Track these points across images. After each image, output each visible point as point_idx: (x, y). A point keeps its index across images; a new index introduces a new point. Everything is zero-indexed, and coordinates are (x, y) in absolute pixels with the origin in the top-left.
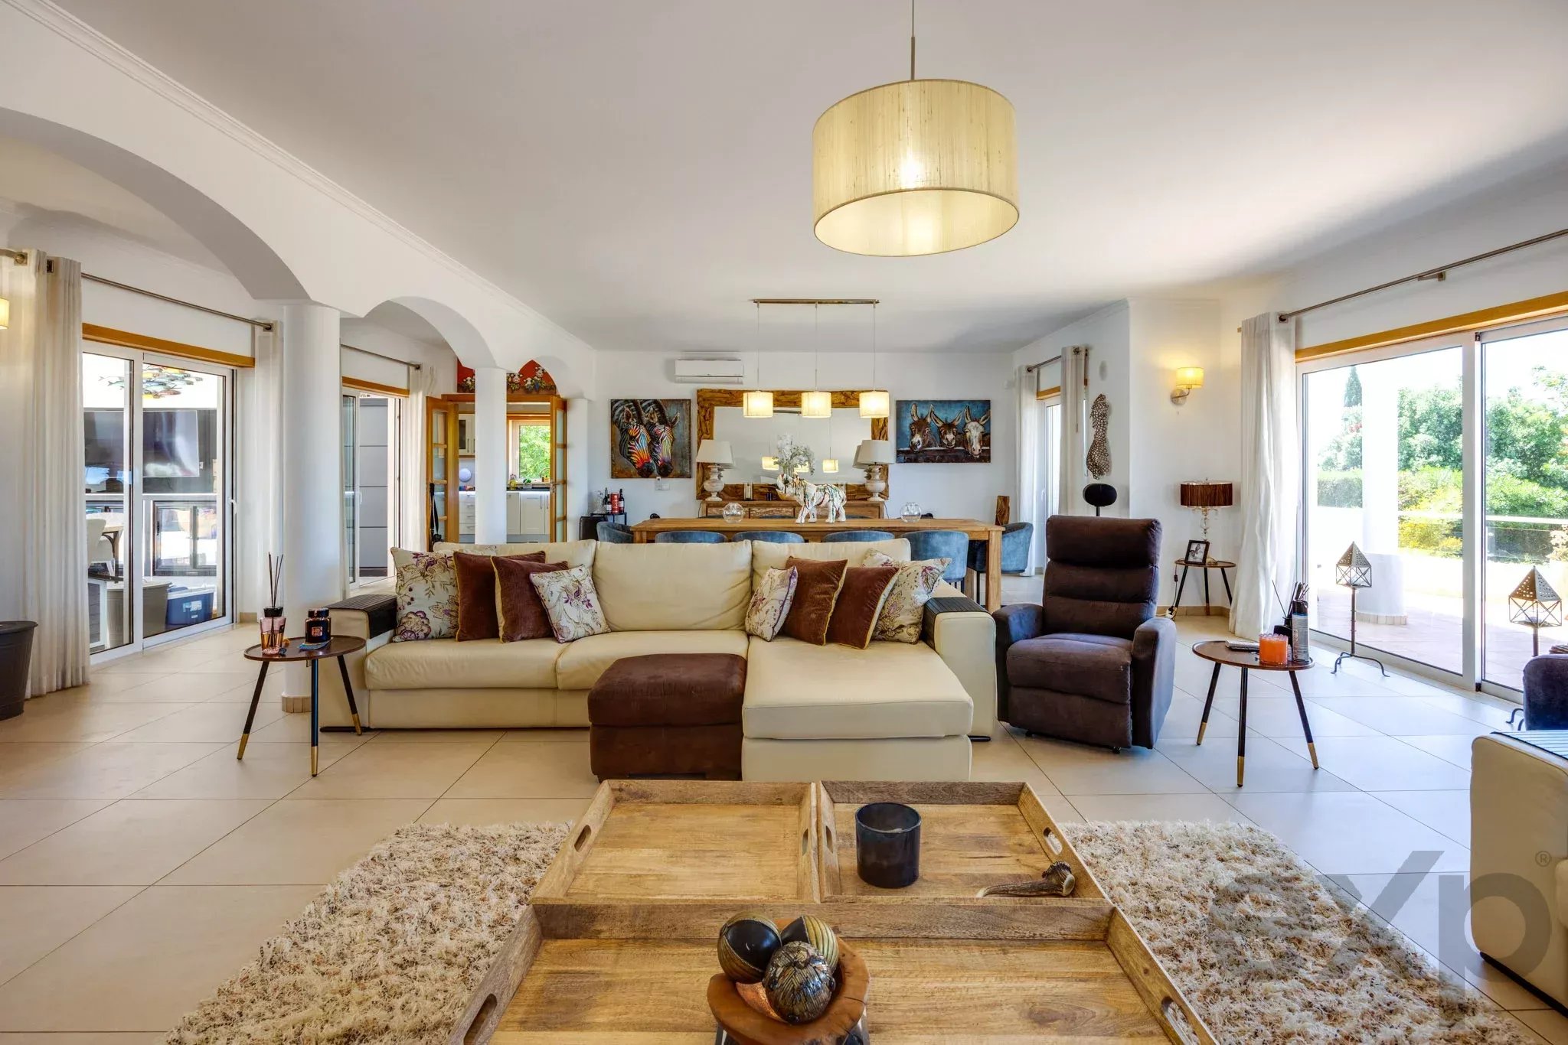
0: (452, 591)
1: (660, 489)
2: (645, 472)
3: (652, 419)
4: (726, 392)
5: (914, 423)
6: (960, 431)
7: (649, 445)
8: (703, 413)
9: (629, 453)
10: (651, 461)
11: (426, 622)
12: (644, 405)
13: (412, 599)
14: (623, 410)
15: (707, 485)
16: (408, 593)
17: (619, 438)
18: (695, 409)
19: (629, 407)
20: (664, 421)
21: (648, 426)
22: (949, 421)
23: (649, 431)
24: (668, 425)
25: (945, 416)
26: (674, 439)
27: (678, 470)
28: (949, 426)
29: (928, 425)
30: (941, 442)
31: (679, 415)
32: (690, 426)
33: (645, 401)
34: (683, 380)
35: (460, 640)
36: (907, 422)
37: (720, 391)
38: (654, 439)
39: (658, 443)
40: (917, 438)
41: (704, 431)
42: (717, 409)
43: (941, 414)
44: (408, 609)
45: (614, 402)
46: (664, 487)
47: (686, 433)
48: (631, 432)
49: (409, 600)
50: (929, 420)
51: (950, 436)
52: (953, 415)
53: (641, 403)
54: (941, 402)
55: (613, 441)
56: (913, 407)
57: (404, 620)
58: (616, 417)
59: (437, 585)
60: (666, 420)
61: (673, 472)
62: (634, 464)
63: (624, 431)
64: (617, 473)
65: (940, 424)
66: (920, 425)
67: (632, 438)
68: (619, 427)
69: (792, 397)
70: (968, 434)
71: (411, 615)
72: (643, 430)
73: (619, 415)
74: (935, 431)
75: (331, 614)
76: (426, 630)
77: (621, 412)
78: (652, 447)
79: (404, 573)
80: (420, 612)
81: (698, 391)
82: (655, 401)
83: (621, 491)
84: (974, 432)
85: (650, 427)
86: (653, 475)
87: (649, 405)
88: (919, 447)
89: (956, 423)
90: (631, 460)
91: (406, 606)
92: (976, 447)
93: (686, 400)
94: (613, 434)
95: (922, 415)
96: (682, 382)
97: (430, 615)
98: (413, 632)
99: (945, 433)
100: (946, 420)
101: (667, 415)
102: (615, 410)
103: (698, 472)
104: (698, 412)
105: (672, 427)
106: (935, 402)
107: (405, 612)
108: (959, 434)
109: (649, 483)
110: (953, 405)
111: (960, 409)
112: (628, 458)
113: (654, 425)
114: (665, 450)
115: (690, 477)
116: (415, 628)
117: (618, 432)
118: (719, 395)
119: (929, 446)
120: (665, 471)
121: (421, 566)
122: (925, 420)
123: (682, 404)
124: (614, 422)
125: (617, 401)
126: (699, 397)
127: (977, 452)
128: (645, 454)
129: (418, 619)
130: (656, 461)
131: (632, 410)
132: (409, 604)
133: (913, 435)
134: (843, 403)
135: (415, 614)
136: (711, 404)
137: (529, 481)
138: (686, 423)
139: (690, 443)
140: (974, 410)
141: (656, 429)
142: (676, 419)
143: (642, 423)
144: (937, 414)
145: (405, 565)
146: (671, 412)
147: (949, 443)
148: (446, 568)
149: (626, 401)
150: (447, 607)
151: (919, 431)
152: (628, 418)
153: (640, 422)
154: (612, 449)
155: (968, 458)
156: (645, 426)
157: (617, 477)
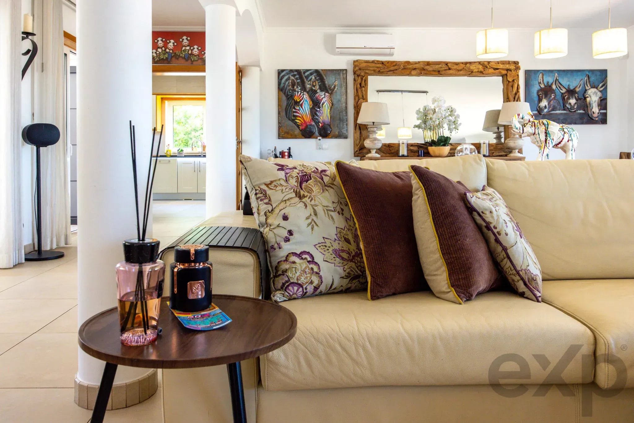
0: (340, 221)
1: (320, 148)
2: (307, 134)
3: (314, 86)
4: (378, 62)
5: (541, 89)
6: (581, 97)
7: (311, 109)
8: (359, 81)
9: (294, 116)
10: (313, 123)
11: (316, 269)
12: (306, 74)
13: (290, 233)
14: (288, 79)
15: (367, 143)
16: (283, 223)
17: (284, 104)
18: (350, 78)
19: (294, 76)
20: (324, 88)
21: (310, 92)
22: (572, 88)
23: (311, 98)
24: (327, 92)
25: (568, 83)
26: (332, 104)
27: (336, 131)
28: (571, 92)
29: (553, 91)
30: (564, 106)
31: (337, 83)
32: (346, 92)
33: (308, 70)
34: (343, 51)
35: (375, 297)
36: (535, 89)
37: (373, 62)
38: (316, 104)
39: (319, 108)
40: (544, 103)
41: (361, 96)
42: (370, 78)
43: (565, 82)
44: (287, 248)
45: (280, 72)
46: (324, 146)
47: (343, 100)
48: (296, 98)
49: (285, 234)
50: (554, 87)
51: (573, 101)
52: (574, 83)
53: (304, 73)
54: (564, 71)
55: (279, 105)
56: (541, 75)
57: (285, 266)
58: (282, 85)
59: (319, 209)
60: (326, 87)
61: (332, 134)
62: (298, 126)
63: (290, 97)
64: (283, 134)
65: (564, 91)
66: (546, 91)
67: (297, 103)
68: (285, 94)
69: (437, 66)
70: (588, 99)
71: (293, 258)
72: (306, 96)
73: (285, 83)
74: (559, 97)
75: (213, 255)
76: (316, 281)
77: (287, 80)
78: (314, 111)
79: (269, 192)
80: (304, 252)
81: (354, 62)
82: (317, 71)
83: (289, 149)
84: (593, 97)
85: (312, 93)
86: (314, 135)
87: (311, 74)
88: (546, 110)
89: (577, 90)
90: (295, 123)
91: (283, 244)
92: (596, 110)
93: (343, 70)
94: (279, 100)
95: (548, 82)
96: (342, 54)
97: (318, 258)
98: (300, 286)
99: (569, 98)
100: (569, 88)
101: (326, 82)
102: (281, 79)
103: (355, 133)
104: (355, 80)
105: (331, 94)
106: (559, 71)
107: (282, 254)
108: (580, 99)
109: (310, 143)
110: (575, 74)
111: (581, 78)
112: (293, 121)
113: (315, 92)
114: (325, 114)
115: (346, 137)
116: (303, 280)
117: (284, 98)
118: (373, 65)
119: (553, 110)
120: (325, 133)
121: (293, 182)
122: (550, 86)
123: (339, 74)
124: (281, 89)
125: (283, 71)
126: (355, 66)
127: (596, 115)
128: (308, 118)
129: (304, 265)
130: (317, 123)
131: (297, 79)
132: (287, 240)
133: (540, 100)
134: (481, 72)
135: (299, 256)
136: (366, 73)
137: (182, 151)
138: (343, 90)
139: (346, 107)
140: (593, 79)
141: (317, 95)
142: (335, 87)
143: (305, 90)
144: (562, 83)
145: (268, 181)
146: (330, 81)
147: (572, 107)
148: (325, 187)
149: (291, 71)
150: (336, 246)
151: (546, 97)
152: (293, 85)
153: (304, 89)
154: (279, 113)
155: (588, 119)
156: (308, 93)
157: (283, 138)
